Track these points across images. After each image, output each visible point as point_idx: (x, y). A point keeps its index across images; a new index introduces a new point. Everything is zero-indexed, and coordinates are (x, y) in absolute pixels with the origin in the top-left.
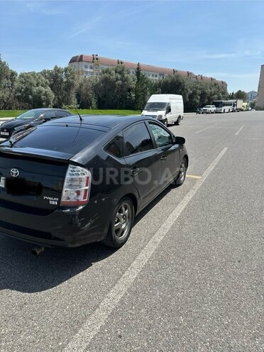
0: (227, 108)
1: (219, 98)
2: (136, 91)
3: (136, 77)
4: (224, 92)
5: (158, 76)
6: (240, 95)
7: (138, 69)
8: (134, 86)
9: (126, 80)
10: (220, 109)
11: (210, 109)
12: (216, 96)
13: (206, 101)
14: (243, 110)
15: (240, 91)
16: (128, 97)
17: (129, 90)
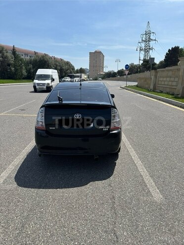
0: (77, 79)
1: (71, 73)
2: (15, 66)
3: (13, 56)
4: (73, 69)
5: (24, 55)
6: (82, 71)
7: (14, 49)
8: (12, 62)
9: (6, 57)
10: (73, 79)
11: (67, 79)
12: (69, 71)
13: (64, 74)
14: (85, 80)
15: (81, 69)
16: (9, 70)
17: (9, 65)
